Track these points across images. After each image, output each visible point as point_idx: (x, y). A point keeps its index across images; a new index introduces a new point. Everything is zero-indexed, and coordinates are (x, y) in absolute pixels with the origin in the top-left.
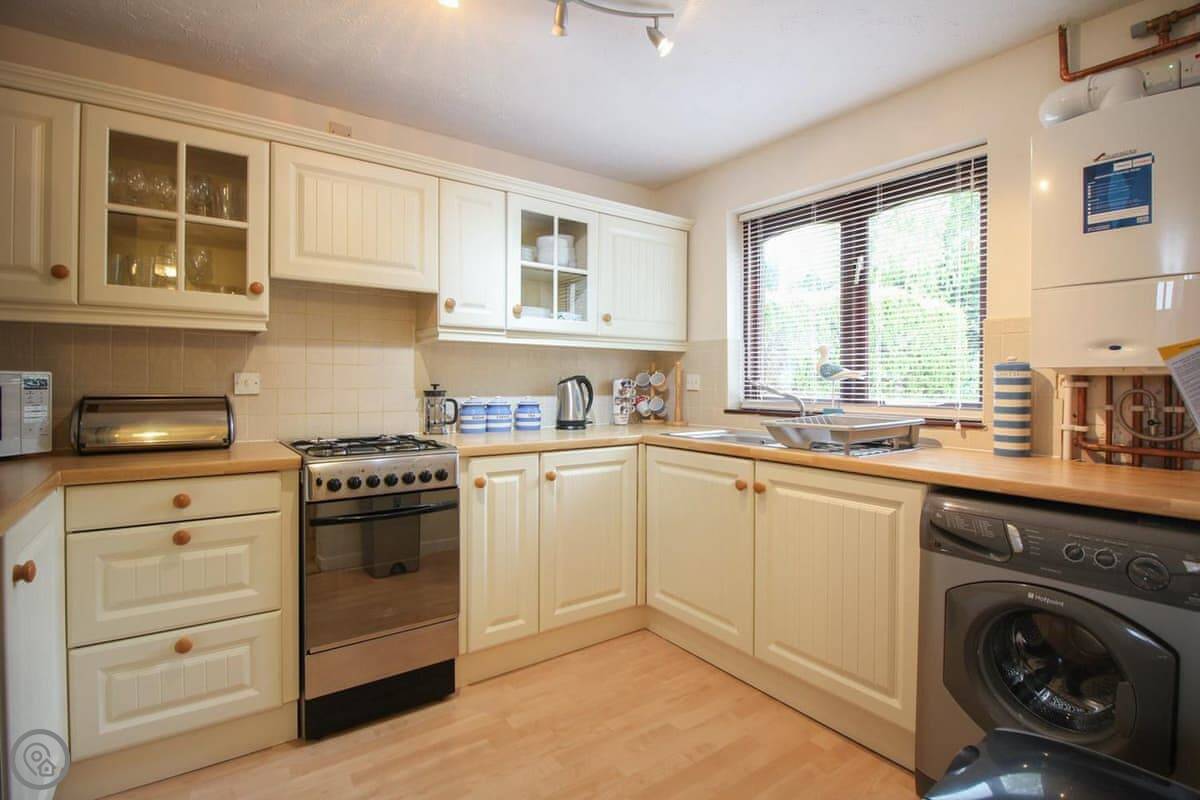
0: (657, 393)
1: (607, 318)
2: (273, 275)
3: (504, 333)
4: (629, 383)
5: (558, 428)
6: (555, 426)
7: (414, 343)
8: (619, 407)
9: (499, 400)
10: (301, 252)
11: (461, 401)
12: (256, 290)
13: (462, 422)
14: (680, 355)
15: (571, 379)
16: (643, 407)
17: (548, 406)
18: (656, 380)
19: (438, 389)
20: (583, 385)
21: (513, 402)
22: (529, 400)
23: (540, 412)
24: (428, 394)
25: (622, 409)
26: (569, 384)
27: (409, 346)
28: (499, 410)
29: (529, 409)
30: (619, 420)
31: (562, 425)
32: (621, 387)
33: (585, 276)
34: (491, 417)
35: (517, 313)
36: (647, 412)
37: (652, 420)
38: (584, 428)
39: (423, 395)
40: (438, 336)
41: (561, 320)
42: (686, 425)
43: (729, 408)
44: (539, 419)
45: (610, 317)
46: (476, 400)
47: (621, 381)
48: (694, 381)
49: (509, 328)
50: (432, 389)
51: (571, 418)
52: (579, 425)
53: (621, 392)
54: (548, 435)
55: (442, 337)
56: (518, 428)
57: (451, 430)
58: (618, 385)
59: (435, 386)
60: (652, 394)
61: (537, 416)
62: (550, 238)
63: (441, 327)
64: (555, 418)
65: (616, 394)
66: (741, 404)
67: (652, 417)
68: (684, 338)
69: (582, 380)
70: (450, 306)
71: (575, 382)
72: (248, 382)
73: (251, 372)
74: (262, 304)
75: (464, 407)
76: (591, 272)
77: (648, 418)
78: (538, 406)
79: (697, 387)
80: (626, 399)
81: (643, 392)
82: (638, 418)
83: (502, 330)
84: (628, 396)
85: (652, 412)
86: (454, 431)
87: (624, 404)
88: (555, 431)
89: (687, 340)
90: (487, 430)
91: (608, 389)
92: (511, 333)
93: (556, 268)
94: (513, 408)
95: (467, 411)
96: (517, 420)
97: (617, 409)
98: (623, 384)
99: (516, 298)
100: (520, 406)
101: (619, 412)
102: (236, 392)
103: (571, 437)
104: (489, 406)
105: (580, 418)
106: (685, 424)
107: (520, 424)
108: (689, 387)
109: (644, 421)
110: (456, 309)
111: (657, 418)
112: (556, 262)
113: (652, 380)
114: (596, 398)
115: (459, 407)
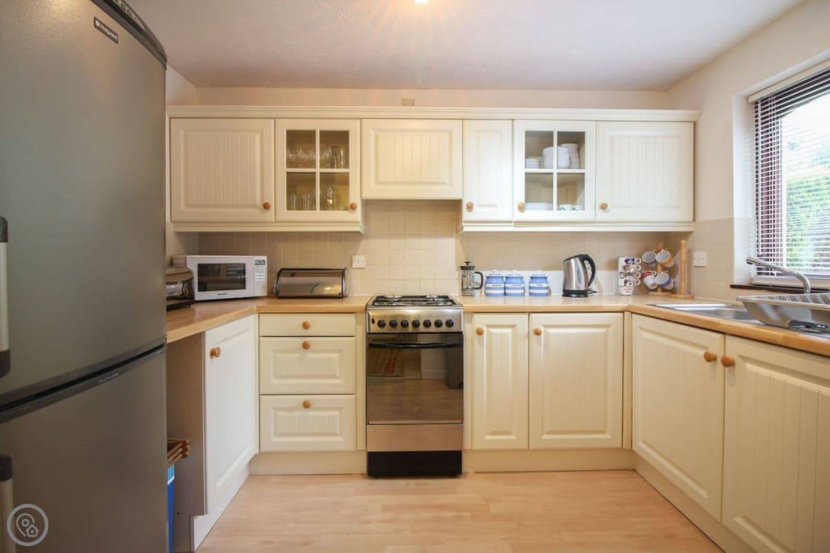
0: (664, 269)
1: (604, 207)
2: (362, 198)
3: (513, 224)
4: (633, 260)
5: (563, 295)
6: (562, 293)
7: (455, 235)
8: (623, 280)
9: (515, 273)
10: (377, 182)
11: (486, 274)
12: (353, 207)
13: (487, 288)
14: (686, 235)
15: (575, 257)
16: (650, 280)
17: (556, 279)
18: (662, 257)
19: (470, 265)
20: (586, 262)
21: (526, 275)
22: (539, 273)
23: (547, 283)
24: (463, 268)
25: (626, 282)
26: (573, 260)
27: (451, 236)
28: (514, 281)
29: (538, 281)
30: (623, 291)
31: (567, 293)
32: (625, 264)
33: (584, 174)
34: (507, 285)
35: (521, 208)
36: (654, 285)
37: (659, 293)
38: (587, 296)
39: (459, 268)
40: (463, 228)
41: (562, 211)
42: (693, 298)
43: (736, 283)
44: (547, 288)
45: (607, 206)
46: (496, 273)
47: (625, 259)
48: (700, 258)
49: (515, 219)
50: (465, 265)
51: (574, 288)
52: (583, 294)
53: (625, 268)
54: (557, 300)
55: (465, 229)
56: (530, 294)
57: (481, 293)
58: (622, 262)
59: (467, 263)
60: (659, 268)
61: (544, 285)
62: (552, 148)
63: (466, 222)
64: (562, 288)
65: (621, 269)
66: (752, 280)
67: (659, 290)
68: (692, 219)
69: (584, 258)
70: (470, 208)
71: (577, 259)
72: (359, 261)
73: (360, 255)
74: (358, 215)
75: (488, 278)
76: (589, 170)
77: (655, 290)
78: (546, 278)
79: (703, 263)
80: (629, 274)
81: (650, 267)
82: (643, 290)
83: (511, 222)
84: (632, 270)
85: (659, 285)
86: (483, 294)
87: (628, 278)
88: (561, 297)
89: (694, 220)
90: (505, 294)
91: (613, 265)
92: (518, 223)
93: (555, 171)
94: (527, 280)
95: (490, 280)
96: (530, 288)
97: (621, 282)
98: (626, 261)
99: (520, 196)
100: (532, 278)
101: (623, 284)
102: (353, 267)
103: (574, 302)
104: (507, 277)
105: (582, 288)
106: (691, 296)
107: (532, 291)
108: (696, 263)
109: (651, 293)
110: (475, 209)
111: (664, 290)
112: (555, 167)
113: (658, 257)
114: (598, 273)
115: (485, 278)
